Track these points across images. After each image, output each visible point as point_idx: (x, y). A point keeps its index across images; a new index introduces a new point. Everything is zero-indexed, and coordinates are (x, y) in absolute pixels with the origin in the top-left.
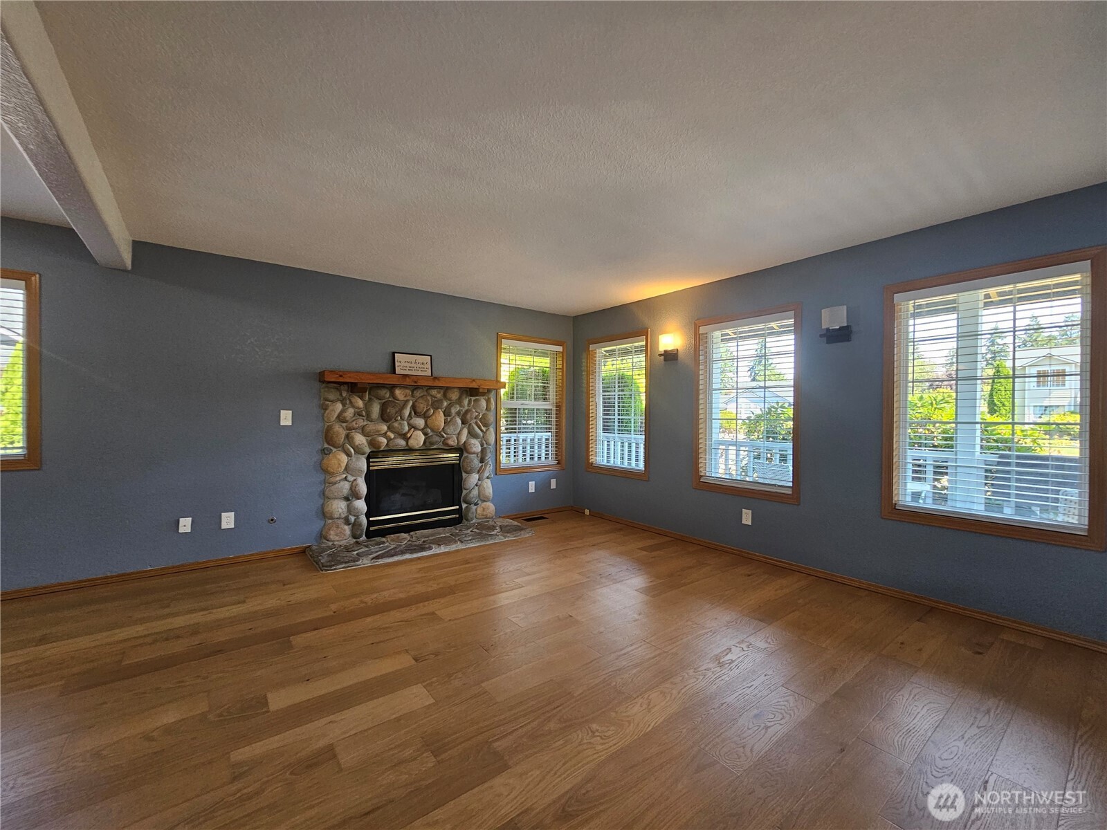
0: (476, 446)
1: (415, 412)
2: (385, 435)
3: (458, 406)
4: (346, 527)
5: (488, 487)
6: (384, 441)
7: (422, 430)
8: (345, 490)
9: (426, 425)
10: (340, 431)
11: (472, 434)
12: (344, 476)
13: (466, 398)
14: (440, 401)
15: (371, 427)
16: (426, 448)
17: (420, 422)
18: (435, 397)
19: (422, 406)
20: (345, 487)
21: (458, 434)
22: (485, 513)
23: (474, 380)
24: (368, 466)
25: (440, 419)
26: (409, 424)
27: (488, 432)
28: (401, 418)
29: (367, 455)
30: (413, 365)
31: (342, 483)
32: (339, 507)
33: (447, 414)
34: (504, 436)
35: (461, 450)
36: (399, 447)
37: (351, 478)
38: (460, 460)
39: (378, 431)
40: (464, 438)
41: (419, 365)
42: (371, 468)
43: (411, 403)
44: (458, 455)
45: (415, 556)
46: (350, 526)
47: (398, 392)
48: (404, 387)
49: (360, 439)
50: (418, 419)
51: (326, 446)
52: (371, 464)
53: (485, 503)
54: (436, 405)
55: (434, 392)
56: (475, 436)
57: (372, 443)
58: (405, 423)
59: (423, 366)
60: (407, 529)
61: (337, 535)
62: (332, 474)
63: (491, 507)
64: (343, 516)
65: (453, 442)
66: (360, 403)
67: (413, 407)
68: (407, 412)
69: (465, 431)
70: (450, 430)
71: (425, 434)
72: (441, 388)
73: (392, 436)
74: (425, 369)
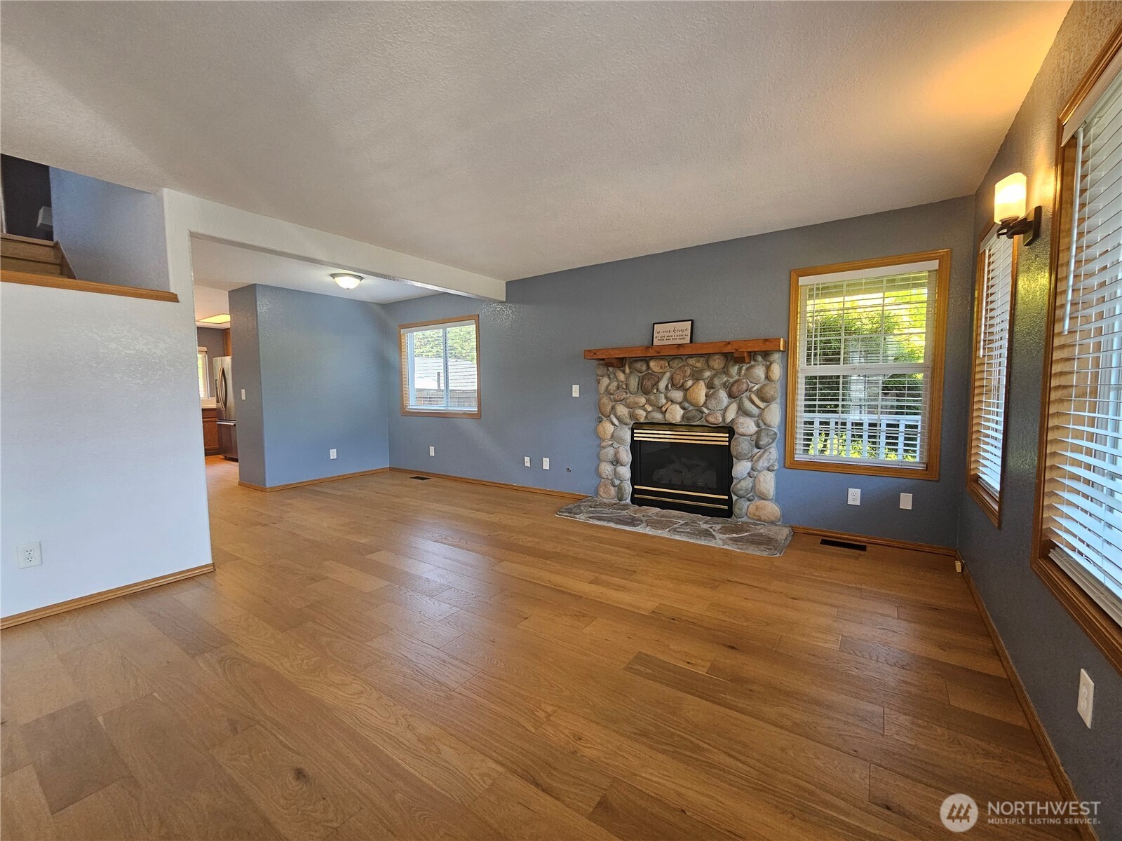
0: (748, 426)
1: (674, 384)
2: (643, 407)
3: (724, 376)
4: (612, 488)
5: (768, 483)
6: (644, 414)
7: (680, 404)
8: (609, 455)
9: (685, 398)
10: (607, 403)
11: (742, 411)
12: (611, 443)
13: (733, 366)
14: (702, 371)
15: (632, 399)
16: (687, 424)
17: (678, 395)
18: (696, 367)
19: (678, 377)
20: (610, 452)
21: (724, 408)
22: (757, 514)
23: (729, 343)
24: (633, 437)
25: (700, 392)
26: (666, 398)
27: (766, 410)
28: (657, 389)
29: (631, 426)
30: (671, 334)
31: (609, 448)
32: (606, 469)
33: (710, 386)
34: (802, 416)
35: (730, 430)
36: (655, 421)
37: (616, 445)
38: (729, 442)
39: (637, 403)
40: (731, 415)
41: (678, 333)
42: (635, 439)
43: (668, 375)
44: (727, 435)
45: (619, 527)
46: (616, 488)
47: (652, 364)
48: (662, 358)
49: (622, 410)
50: (674, 392)
51: (600, 415)
52: (635, 435)
53: (762, 501)
54: (696, 377)
55: (691, 361)
56: (747, 414)
57: (632, 416)
58: (663, 395)
59: (681, 333)
60: (664, 506)
61: (605, 492)
62: (603, 440)
63: (772, 509)
64: (610, 478)
65: (717, 419)
66: (622, 377)
67: (672, 379)
68: (662, 385)
69: (734, 407)
70: (712, 404)
71: (683, 408)
72: (701, 355)
73: (649, 408)
74: (684, 336)
